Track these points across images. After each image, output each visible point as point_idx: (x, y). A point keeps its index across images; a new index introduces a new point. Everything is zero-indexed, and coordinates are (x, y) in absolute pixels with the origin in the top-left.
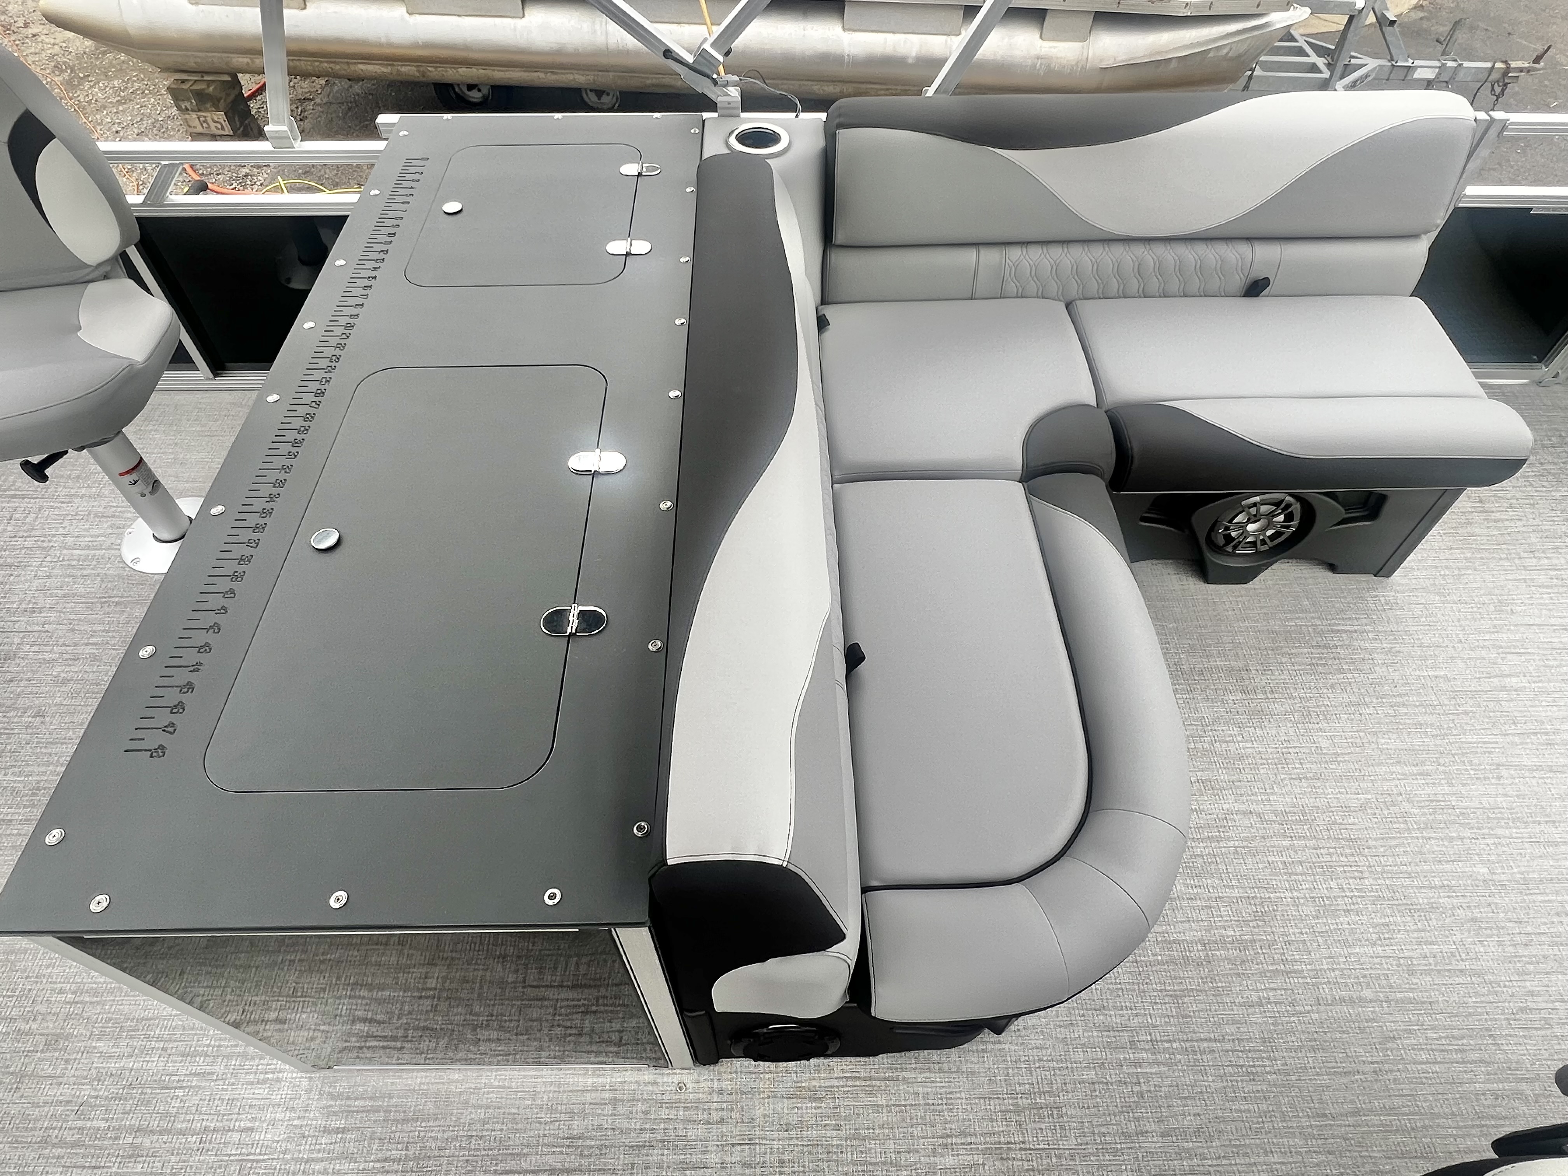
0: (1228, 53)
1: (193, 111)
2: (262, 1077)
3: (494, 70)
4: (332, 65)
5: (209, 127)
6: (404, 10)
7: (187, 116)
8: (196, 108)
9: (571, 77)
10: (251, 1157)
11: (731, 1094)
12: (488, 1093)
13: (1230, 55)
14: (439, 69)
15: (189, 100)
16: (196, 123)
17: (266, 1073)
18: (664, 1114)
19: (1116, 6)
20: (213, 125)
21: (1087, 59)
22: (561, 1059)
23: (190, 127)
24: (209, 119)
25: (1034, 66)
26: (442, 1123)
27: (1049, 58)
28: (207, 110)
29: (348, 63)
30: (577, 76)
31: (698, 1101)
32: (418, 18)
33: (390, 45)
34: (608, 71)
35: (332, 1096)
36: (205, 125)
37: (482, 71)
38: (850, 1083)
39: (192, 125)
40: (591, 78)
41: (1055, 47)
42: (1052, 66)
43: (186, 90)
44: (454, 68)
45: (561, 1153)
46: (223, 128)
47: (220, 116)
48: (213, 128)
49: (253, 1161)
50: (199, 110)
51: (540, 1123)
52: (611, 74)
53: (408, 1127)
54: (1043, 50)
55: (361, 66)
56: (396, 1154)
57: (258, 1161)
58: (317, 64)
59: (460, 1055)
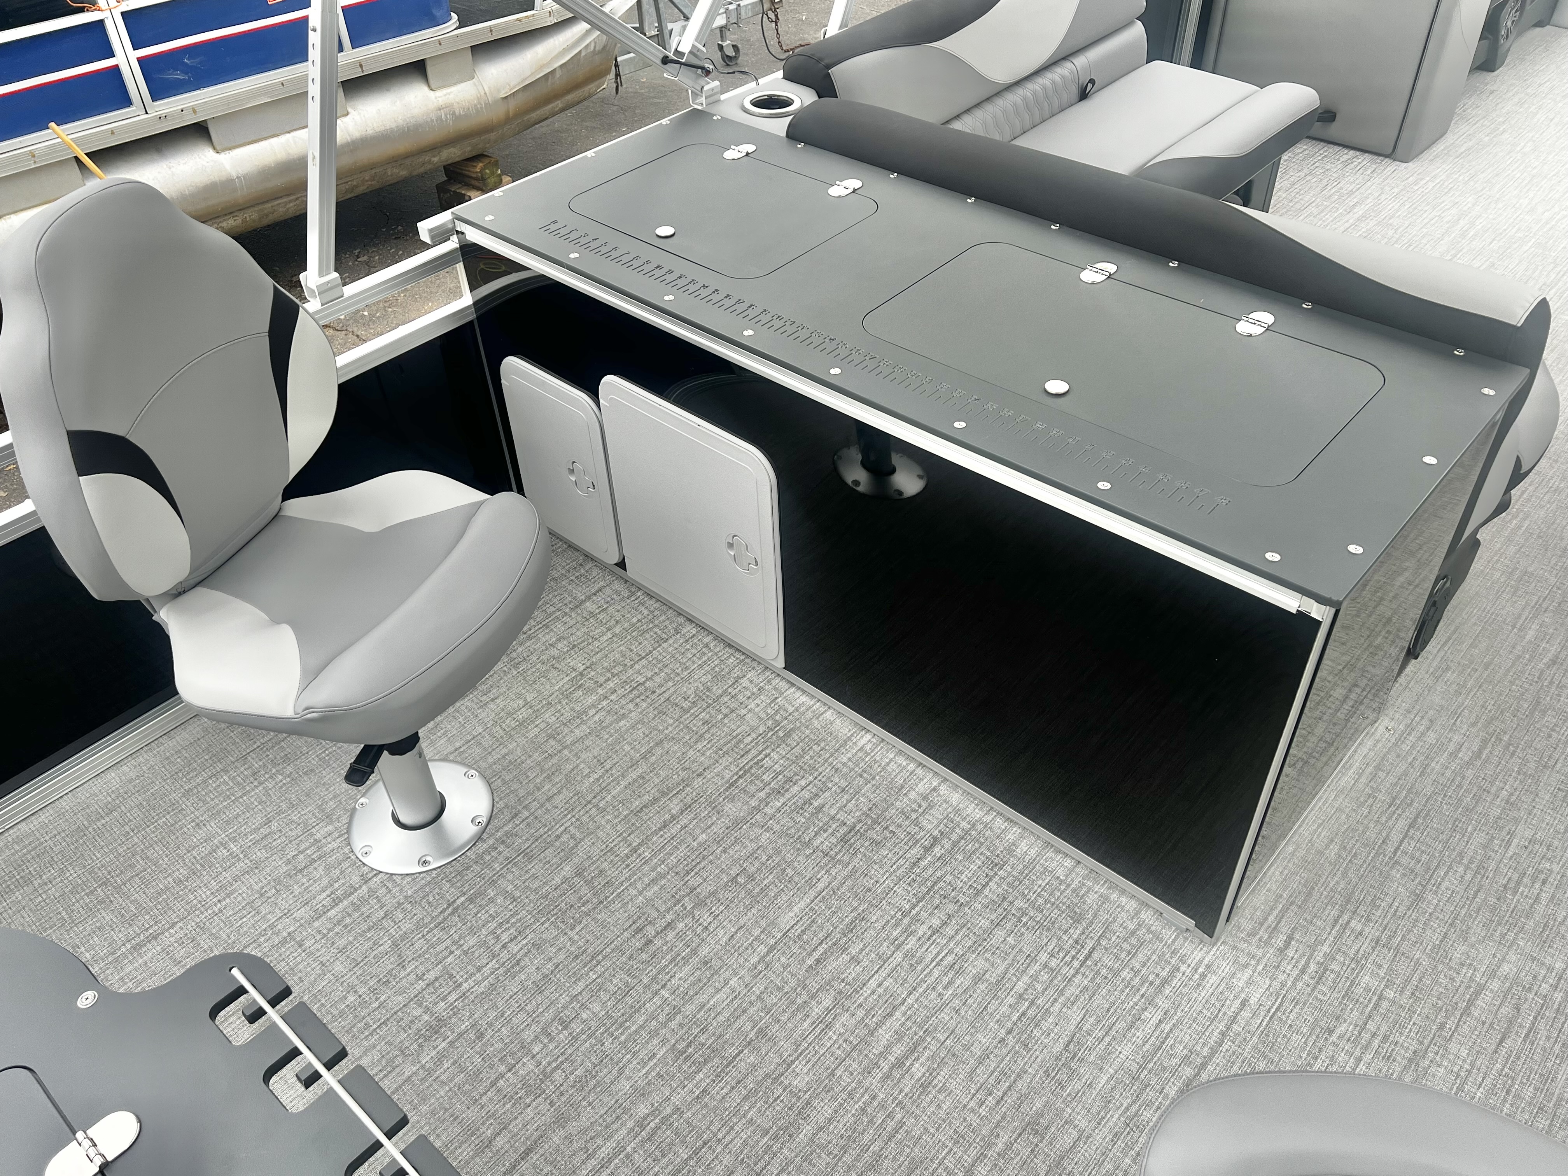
0: (595, 47)
2: (1197, 976)
10: (1273, 1010)
11: (1414, 707)
12: (1319, 836)
13: (597, 48)
17: (1196, 970)
18: (1406, 747)
19: (489, 34)
21: (485, 93)
22: (1320, 781)
25: (439, 119)
26: (1326, 874)
27: (449, 106)
31: (1408, 726)
35: (1252, 934)
38: (1446, 649)
41: (449, 94)
42: (457, 112)
45: (1399, 815)
49: (1277, 1010)
51: (1366, 817)
53: (1315, 895)
54: (440, 99)
56: (1335, 913)
57: (1281, 1005)
59: (1274, 837)
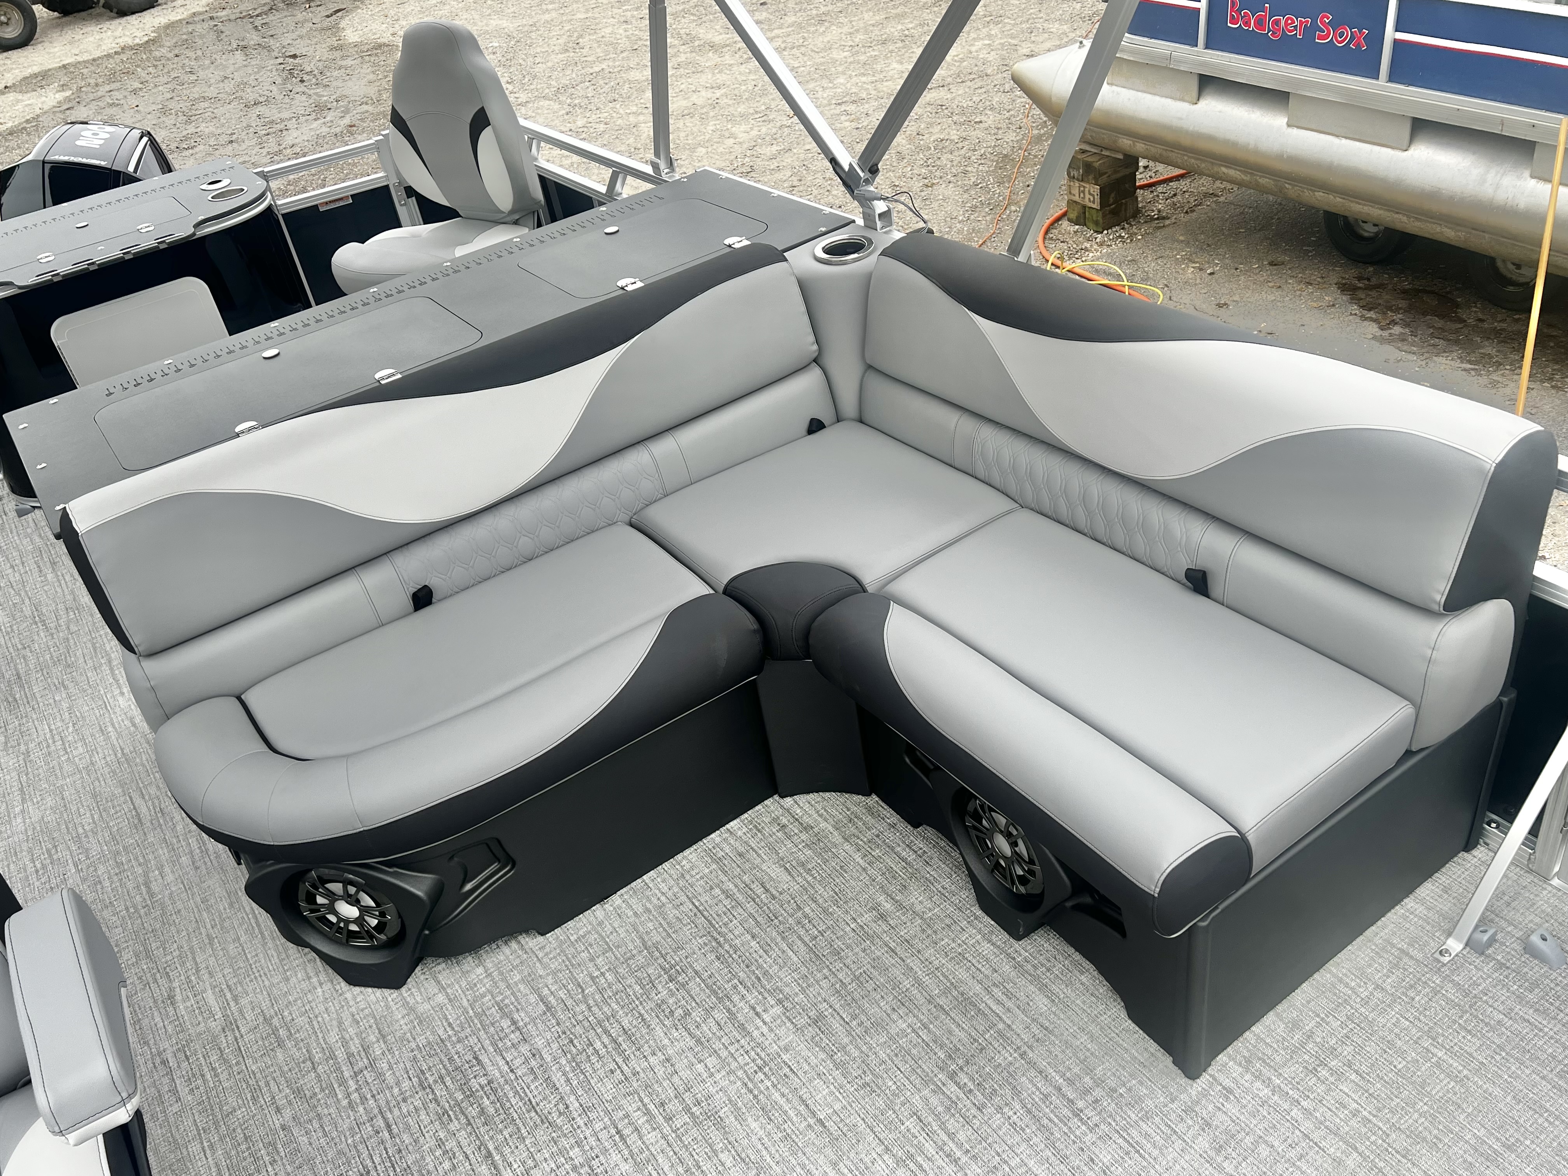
1: (1078, 180)
3: (1352, 202)
4: (1198, 162)
5: (1084, 198)
6: (1285, 120)
7: (1072, 183)
8: (1080, 178)
9: (1438, 229)
14: (1296, 188)
15: (1078, 169)
16: (1076, 191)
20: (1087, 196)
23: (1070, 193)
24: (1087, 190)
28: (1088, 182)
29: (1212, 163)
30: (1445, 230)
32: (1295, 131)
33: (1256, 152)
34: (1484, 232)
36: (1082, 195)
37: (1338, 199)
39: (1073, 192)
40: (1462, 235)
43: (1079, 159)
44: (1311, 190)
46: (1094, 202)
47: (1096, 189)
48: (1087, 200)
50: (1082, 181)
52: (1487, 236)
55: (1224, 169)
58: (1186, 158)
